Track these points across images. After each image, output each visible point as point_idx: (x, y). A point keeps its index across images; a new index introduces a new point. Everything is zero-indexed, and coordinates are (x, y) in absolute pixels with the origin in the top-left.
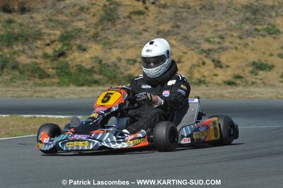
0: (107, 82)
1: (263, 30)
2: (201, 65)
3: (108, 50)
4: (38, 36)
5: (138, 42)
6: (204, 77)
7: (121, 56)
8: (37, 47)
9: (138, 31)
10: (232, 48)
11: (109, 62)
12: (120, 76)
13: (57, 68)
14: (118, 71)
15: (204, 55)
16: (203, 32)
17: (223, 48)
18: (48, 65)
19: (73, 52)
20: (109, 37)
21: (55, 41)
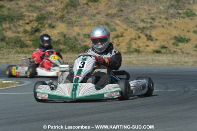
0: (69, 51)
1: (183, 13)
2: (137, 38)
3: (71, 28)
4: (21, 17)
5: (93, 22)
6: (139, 47)
7: (80, 32)
8: (20, 25)
9: (93, 14)
10: (160, 27)
11: (71, 37)
12: (78, 46)
13: (33, 41)
14: (77, 42)
15: (140, 31)
16: (140, 15)
17: (153, 26)
18: (27, 38)
19: (46, 29)
20: (72, 18)
21: (32, 21)
